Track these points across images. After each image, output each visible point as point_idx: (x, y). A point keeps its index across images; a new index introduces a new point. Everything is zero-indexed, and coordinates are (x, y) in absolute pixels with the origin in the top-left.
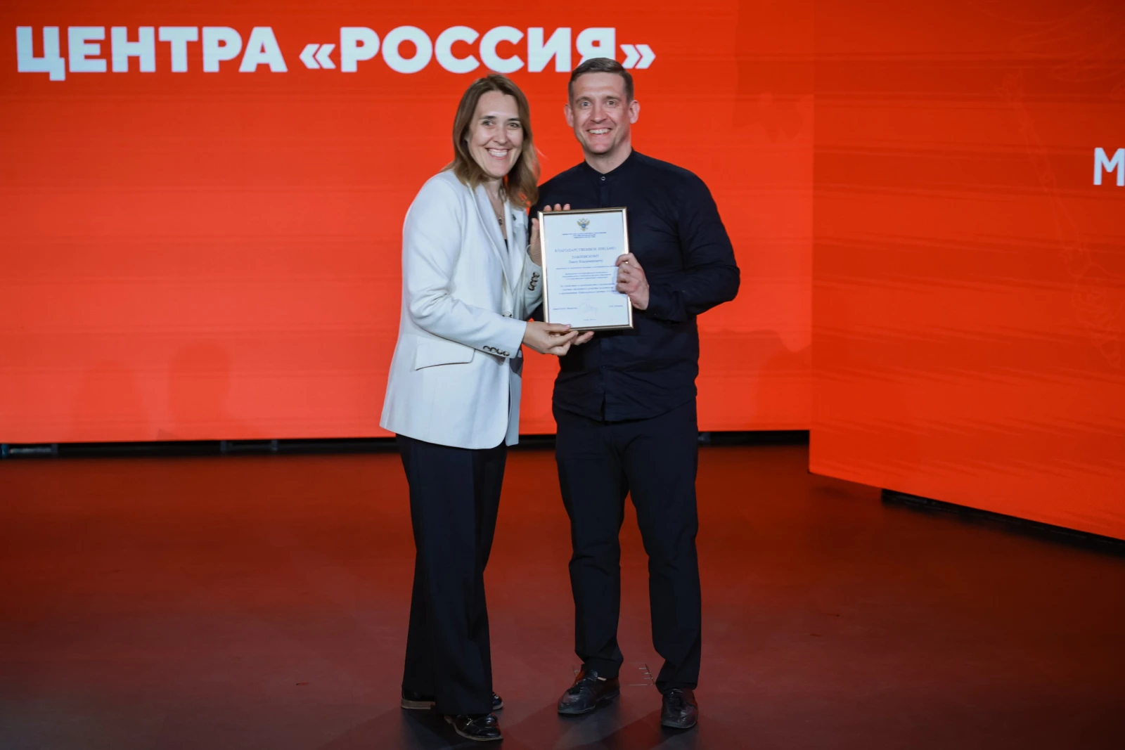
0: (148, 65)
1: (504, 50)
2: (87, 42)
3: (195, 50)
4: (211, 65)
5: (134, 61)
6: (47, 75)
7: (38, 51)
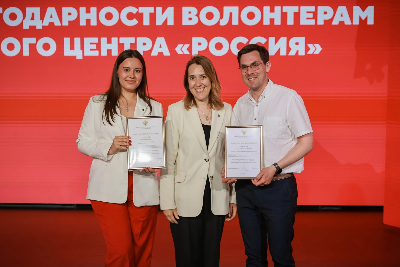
0: (115, 53)
5: (109, 51)
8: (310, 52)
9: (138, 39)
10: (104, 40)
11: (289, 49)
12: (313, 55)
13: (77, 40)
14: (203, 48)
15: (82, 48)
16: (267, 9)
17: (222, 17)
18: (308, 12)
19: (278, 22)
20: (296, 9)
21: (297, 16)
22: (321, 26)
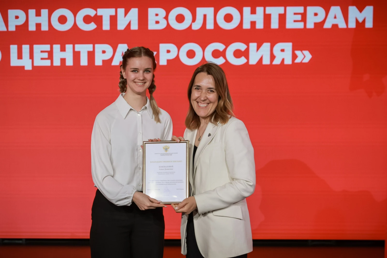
0: (70, 62)
1: (238, 54)
2: (42, 52)
3: (91, 55)
4: (98, 62)
5: (63, 61)
6: (23, 67)
7: (20, 56)
8: (298, 61)
9: (97, 46)
10: (57, 48)
11: (273, 57)
12: (301, 63)
13: (26, 48)
14: (172, 56)
15: (32, 56)
16: (247, 10)
17: (194, 20)
18: (295, 14)
19: (260, 25)
20: (281, 10)
21: (282, 18)
22: (310, 30)
